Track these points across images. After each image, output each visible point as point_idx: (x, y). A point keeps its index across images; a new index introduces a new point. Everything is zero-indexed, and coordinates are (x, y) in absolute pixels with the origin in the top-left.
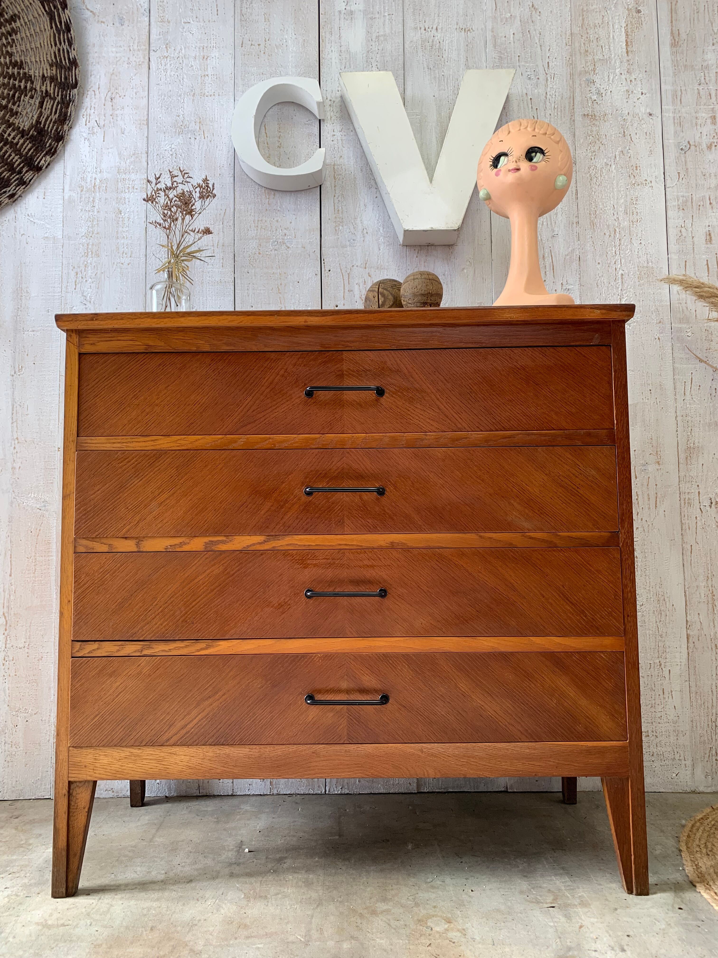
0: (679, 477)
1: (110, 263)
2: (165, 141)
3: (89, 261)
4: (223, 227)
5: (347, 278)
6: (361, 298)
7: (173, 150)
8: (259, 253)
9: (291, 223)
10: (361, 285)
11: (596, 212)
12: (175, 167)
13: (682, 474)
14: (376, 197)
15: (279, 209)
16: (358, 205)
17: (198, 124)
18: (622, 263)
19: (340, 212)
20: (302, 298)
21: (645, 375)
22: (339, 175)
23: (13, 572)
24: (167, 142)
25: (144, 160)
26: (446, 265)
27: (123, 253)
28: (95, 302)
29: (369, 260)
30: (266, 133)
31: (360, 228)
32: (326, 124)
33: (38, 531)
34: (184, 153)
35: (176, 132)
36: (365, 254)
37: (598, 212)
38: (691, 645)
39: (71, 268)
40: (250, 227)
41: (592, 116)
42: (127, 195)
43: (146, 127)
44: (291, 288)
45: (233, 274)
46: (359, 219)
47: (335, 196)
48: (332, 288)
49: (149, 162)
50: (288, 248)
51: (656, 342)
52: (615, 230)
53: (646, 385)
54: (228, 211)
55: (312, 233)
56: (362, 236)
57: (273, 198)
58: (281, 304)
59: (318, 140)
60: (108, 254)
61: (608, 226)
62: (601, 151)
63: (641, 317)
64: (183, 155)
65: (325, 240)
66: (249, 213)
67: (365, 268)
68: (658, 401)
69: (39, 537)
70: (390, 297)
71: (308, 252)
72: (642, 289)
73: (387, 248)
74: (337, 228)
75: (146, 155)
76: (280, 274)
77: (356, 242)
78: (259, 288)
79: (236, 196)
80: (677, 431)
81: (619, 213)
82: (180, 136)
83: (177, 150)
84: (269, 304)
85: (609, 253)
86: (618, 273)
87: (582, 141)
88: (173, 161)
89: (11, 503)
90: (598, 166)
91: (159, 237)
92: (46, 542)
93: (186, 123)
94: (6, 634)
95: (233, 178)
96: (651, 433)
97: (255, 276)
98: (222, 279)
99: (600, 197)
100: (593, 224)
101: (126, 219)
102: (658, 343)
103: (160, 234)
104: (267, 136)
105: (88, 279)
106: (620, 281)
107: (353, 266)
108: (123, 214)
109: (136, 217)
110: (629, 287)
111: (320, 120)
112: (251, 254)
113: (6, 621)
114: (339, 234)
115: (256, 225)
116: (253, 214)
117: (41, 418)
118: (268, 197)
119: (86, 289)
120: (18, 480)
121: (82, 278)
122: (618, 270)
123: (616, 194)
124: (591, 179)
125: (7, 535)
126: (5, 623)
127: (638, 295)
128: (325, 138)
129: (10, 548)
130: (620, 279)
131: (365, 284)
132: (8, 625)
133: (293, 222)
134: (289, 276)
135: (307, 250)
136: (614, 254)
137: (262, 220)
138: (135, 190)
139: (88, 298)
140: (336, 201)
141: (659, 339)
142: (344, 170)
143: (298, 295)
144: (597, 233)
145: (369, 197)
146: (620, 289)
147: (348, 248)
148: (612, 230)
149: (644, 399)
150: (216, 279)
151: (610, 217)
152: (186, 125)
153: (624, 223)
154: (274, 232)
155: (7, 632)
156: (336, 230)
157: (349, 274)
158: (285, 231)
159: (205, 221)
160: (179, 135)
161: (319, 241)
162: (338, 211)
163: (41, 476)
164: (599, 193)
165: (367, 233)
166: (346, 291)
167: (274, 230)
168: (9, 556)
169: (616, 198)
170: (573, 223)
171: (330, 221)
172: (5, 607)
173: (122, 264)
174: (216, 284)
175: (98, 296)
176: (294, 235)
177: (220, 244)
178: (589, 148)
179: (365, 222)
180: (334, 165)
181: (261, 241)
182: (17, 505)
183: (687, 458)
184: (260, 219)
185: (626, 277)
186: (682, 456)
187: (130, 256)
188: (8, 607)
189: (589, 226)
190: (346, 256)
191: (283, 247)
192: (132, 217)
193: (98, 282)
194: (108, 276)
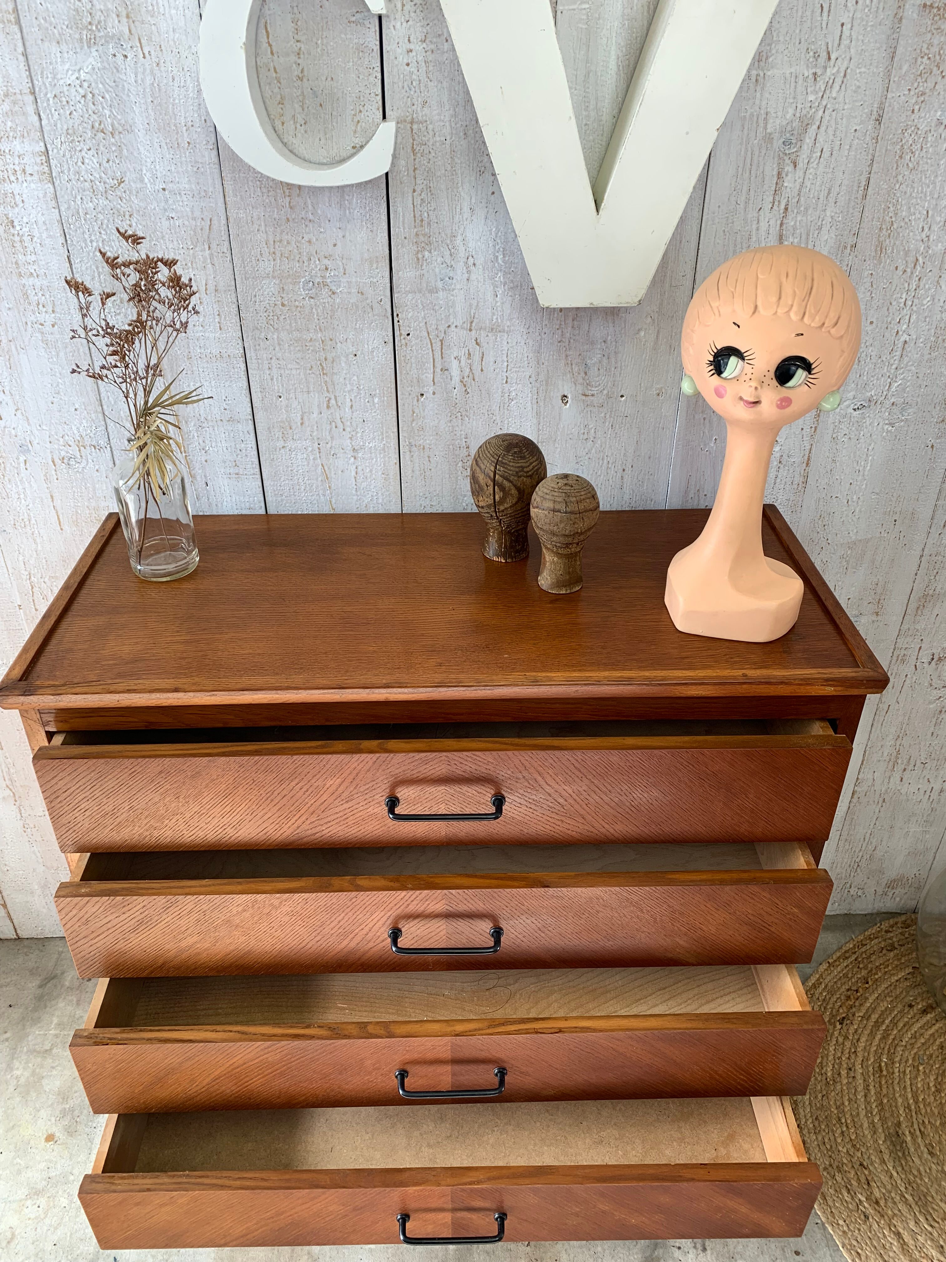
0: (900, 630)
1: (20, 324)
2: (63, 62)
4: (211, 255)
5: (439, 348)
6: (461, 382)
7: (86, 85)
8: (283, 305)
9: (335, 245)
10: (463, 359)
11: (892, 224)
12: (97, 125)
13: (905, 626)
14: (493, 193)
15: (311, 217)
16: (458, 210)
17: (124, 20)
18: (912, 321)
19: (425, 223)
20: (362, 382)
21: (894, 499)
22: (422, 144)
24: (67, 66)
25: (30, 109)
26: (611, 325)
27: (38, 304)
28: (13, 393)
29: (476, 316)
30: (270, 45)
31: (462, 254)
32: (393, 23)
34: (107, 91)
35: (81, 39)
36: (471, 305)
37: (895, 226)
38: (855, 800)
40: (261, 254)
41: (939, 10)
42: (16, 188)
43: (16, 28)
44: (343, 365)
45: (240, 342)
46: (460, 238)
47: (414, 191)
48: (414, 365)
49: (42, 114)
50: (334, 293)
51: (926, 452)
52: (917, 260)
53: (891, 513)
54: (215, 222)
55: (375, 266)
56: (465, 271)
57: (298, 195)
58: (328, 391)
59: (379, 64)
60: (11, 306)
61: (907, 253)
62: (936, 93)
63: (914, 413)
64: (107, 96)
65: (399, 278)
66: (257, 227)
67: (470, 330)
68: (902, 535)
70: (514, 491)
71: (369, 301)
72: (931, 367)
73: (510, 294)
74: (420, 256)
75: (31, 98)
76: (323, 341)
77: (454, 281)
78: (289, 366)
79: (226, 190)
80: (916, 574)
81: (932, 228)
82: (93, 50)
83: (93, 84)
84: (308, 392)
85: (894, 303)
86: (898, 340)
87: (905, 68)
88: (90, 112)
90: (923, 127)
91: (96, 274)
93: (98, 16)
95: (215, 152)
96: (878, 577)
97: (279, 344)
98: (223, 351)
99: (908, 194)
100: (881, 248)
101: (26, 238)
102: (930, 453)
103: (97, 268)
104: (272, 53)
106: (898, 353)
107: (449, 326)
108: (18, 228)
109: (44, 235)
110: (911, 363)
111: (380, 18)
112: (268, 307)
113: (13, 793)
114: (424, 267)
115: (272, 250)
116: (263, 228)
118: (287, 191)
122: (900, 333)
123: (938, 188)
124: (901, 157)
126: (12, 794)
127: (921, 376)
128: (392, 57)
130: (900, 349)
131: (469, 359)
132: (17, 797)
133: (339, 244)
134: (339, 344)
135: (367, 299)
136: (902, 305)
137: (281, 241)
138: (29, 178)
140: (418, 201)
141: (932, 447)
142: (431, 133)
143: (355, 378)
144: (884, 267)
145: (479, 192)
146: (894, 367)
147: (441, 293)
148: (911, 259)
149: (883, 533)
150: (213, 351)
151: (915, 235)
152: (99, 22)
153: (937, 246)
154: (306, 264)
155: (18, 802)
156: (418, 259)
157: (441, 341)
158: (326, 262)
159: (175, 243)
160: (89, 47)
161: (388, 280)
162: (422, 221)
164: (907, 186)
165: (474, 264)
166: (438, 370)
167: (305, 259)
169: (936, 196)
170: (845, 247)
171: (406, 241)
172: (6, 779)
173: (42, 325)
174: (214, 359)
175: (14, 381)
176: (342, 270)
177: (211, 287)
178: (916, 85)
179: (472, 244)
180: (412, 123)
181: (283, 281)
183: (918, 608)
184: (278, 239)
185: (910, 347)
186: (913, 606)
187: (53, 311)
188: (11, 780)
189: (873, 254)
190: (437, 308)
191: (325, 292)
192: (36, 233)
193: (7, 357)
194: (22, 346)
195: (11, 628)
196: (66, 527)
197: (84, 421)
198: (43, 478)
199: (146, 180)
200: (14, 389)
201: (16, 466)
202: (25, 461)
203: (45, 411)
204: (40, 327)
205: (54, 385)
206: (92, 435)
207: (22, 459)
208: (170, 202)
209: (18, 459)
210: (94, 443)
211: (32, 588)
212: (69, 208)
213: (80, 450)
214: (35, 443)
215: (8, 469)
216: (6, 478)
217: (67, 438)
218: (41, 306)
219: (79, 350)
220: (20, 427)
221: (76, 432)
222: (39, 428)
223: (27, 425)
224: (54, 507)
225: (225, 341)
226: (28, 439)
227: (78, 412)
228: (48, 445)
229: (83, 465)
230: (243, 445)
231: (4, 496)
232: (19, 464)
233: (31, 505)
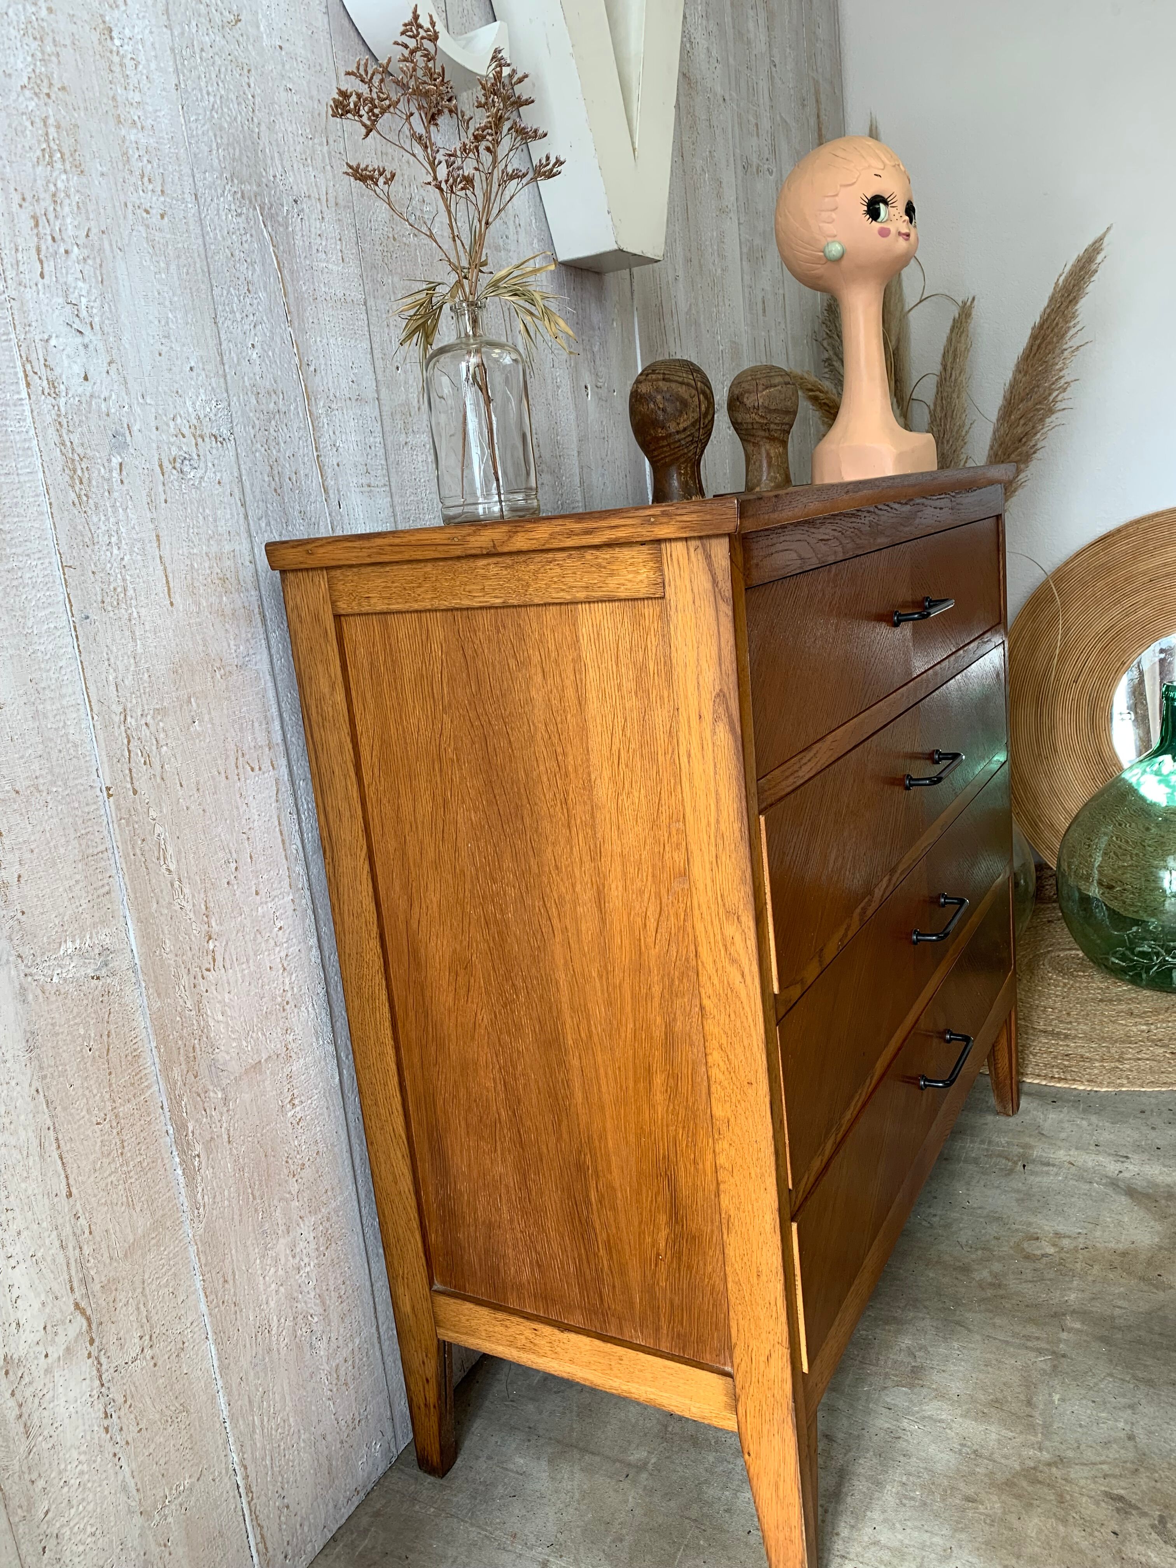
1: (117, 204)
3: (60, 185)
4: (330, 153)
23: (71, 1181)
28: (106, 329)
33: (105, 1037)
39: (17, 198)
60: (105, 169)
69: (111, 1055)
89: (22, 994)
92: (129, 1058)
94: (95, 1353)
95: (327, 18)
101: (130, 64)
105: (69, 248)
108: (117, 42)
109: (153, 66)
112: (382, 239)
113: (88, 1319)
117: (40, 707)
119: (70, 279)
120: (23, 918)
121: (54, 239)
125: (33, 1088)
129: (49, 1123)
139: (84, 313)
150: (337, 292)
153: (718, 270)
159: (294, 125)
163: (77, 882)
168: (55, 1145)
169: (711, 228)
172: (76, 1285)
173: (147, 212)
175: (106, 306)
182: (39, 992)
187: (162, 192)
192: (142, 58)
193: (98, 261)
194: (119, 245)
195: (90, 851)
196: (177, 599)
197: (202, 391)
198: (145, 500)
199: (262, 29)
200: (107, 322)
201: (107, 476)
202: (121, 464)
203: (149, 368)
204: (145, 215)
205: (163, 323)
206: (213, 418)
207: (116, 461)
208: (287, 67)
209: (109, 460)
210: (214, 431)
211: (129, 742)
212: (183, 33)
213: (197, 444)
214: (135, 428)
215: (94, 483)
216: (90, 501)
217: (179, 420)
218: (146, 179)
219: (195, 263)
220: (114, 397)
221: (191, 410)
222: (141, 401)
223: (124, 394)
224: (161, 557)
225: (348, 280)
226: (125, 421)
227: (194, 374)
228: (154, 434)
229: (200, 473)
230: (372, 439)
231: (87, 540)
232: (111, 471)
233: (127, 558)
